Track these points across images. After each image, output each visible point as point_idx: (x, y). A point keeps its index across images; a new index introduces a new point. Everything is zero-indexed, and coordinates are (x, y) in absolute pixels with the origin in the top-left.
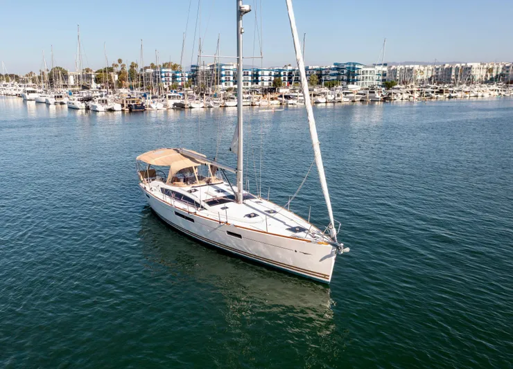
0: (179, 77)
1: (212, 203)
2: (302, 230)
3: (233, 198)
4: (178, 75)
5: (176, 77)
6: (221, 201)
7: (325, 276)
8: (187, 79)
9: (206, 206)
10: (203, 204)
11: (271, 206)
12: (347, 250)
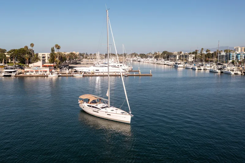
0: (239, 57)
1: (102, 108)
2: (124, 113)
3: (107, 107)
4: (238, 56)
5: (238, 57)
6: (104, 108)
7: (129, 122)
8: (243, 58)
9: (101, 109)
10: (100, 108)
11: (116, 109)
12: (133, 116)
